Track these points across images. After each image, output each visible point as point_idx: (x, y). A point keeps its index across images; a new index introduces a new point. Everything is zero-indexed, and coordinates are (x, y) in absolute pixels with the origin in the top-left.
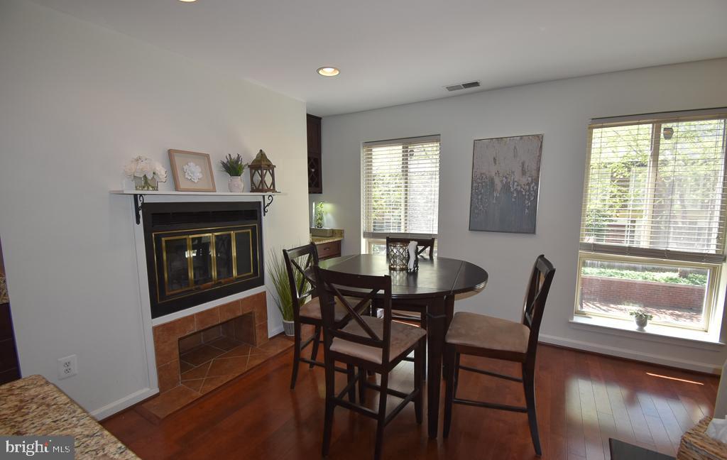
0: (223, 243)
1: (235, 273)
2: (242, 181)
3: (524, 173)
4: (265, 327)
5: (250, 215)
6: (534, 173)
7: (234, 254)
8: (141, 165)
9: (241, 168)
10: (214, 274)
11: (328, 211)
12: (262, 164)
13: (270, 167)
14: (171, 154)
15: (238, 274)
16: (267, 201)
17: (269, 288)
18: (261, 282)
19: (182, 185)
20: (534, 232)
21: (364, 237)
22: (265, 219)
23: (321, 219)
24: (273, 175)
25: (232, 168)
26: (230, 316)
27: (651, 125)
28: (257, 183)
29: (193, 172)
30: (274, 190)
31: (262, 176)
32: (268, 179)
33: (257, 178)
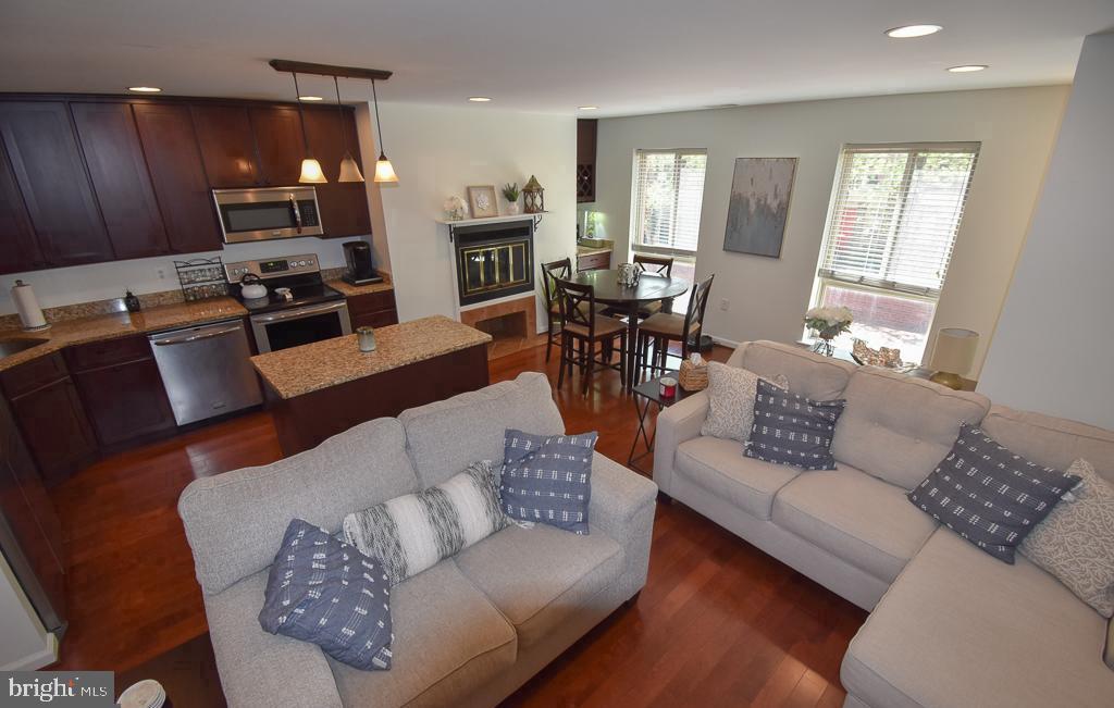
0: (504, 254)
1: (512, 279)
2: (516, 206)
3: (776, 196)
4: (534, 324)
5: (523, 231)
6: (785, 197)
7: (511, 262)
8: (454, 203)
9: (517, 194)
10: (497, 278)
11: (598, 220)
12: (532, 188)
13: (540, 190)
14: (468, 190)
15: (514, 279)
16: (537, 220)
17: (538, 292)
18: (531, 287)
19: (477, 212)
20: (778, 257)
21: (633, 249)
22: (535, 234)
23: (592, 229)
24: (542, 197)
25: (510, 195)
26: (508, 312)
27: (906, 155)
28: (530, 205)
29: (483, 201)
30: (542, 210)
31: (533, 198)
32: (538, 201)
33: (529, 200)
